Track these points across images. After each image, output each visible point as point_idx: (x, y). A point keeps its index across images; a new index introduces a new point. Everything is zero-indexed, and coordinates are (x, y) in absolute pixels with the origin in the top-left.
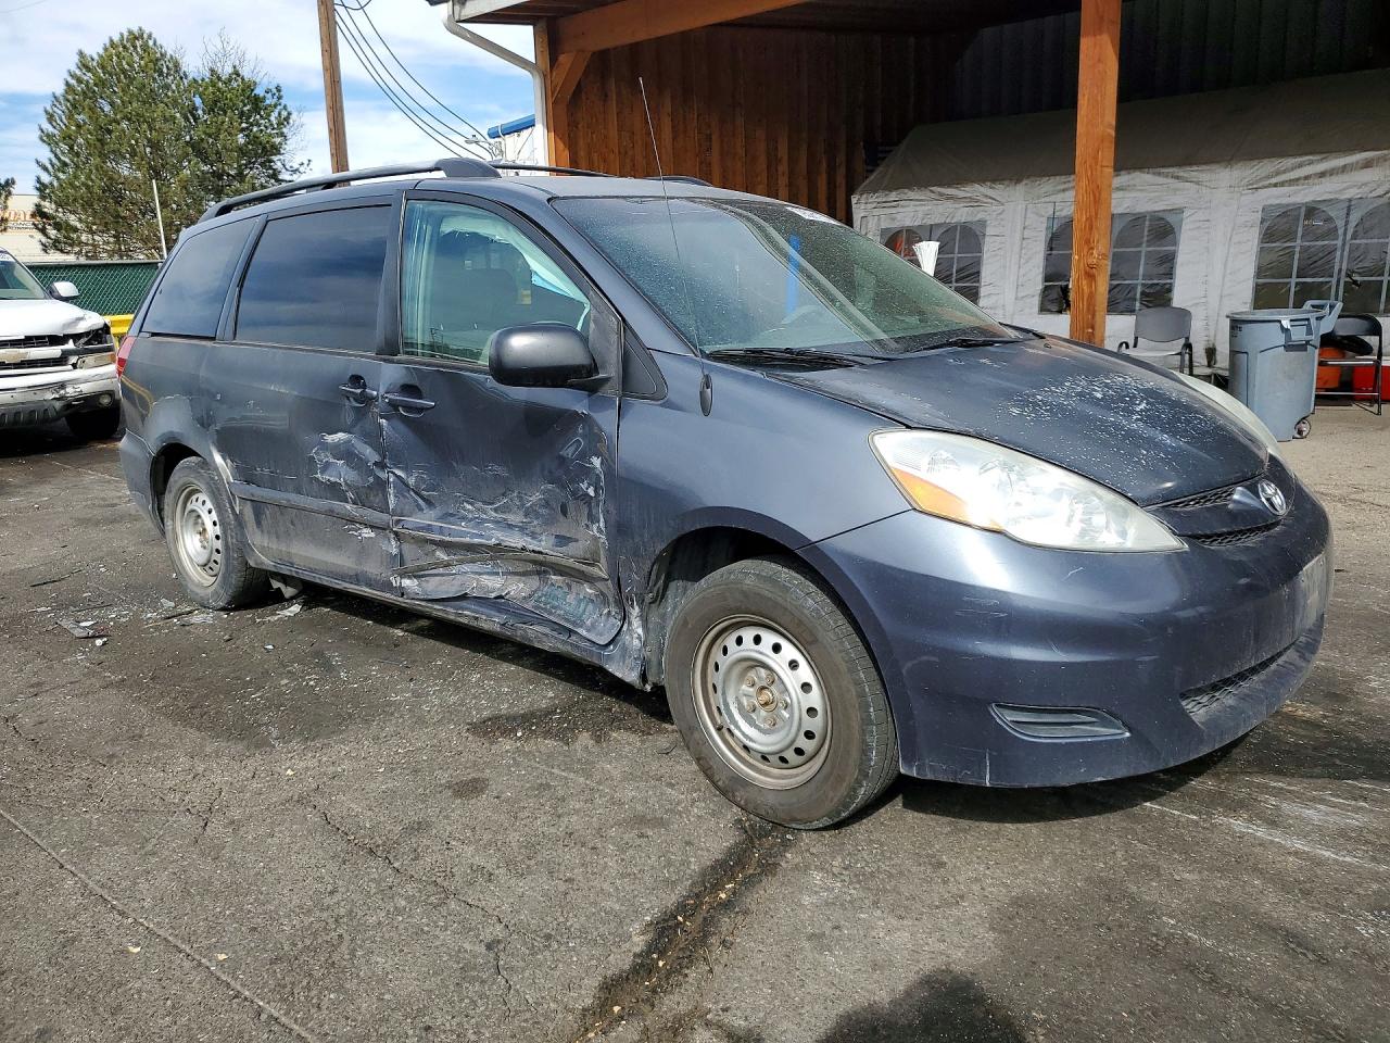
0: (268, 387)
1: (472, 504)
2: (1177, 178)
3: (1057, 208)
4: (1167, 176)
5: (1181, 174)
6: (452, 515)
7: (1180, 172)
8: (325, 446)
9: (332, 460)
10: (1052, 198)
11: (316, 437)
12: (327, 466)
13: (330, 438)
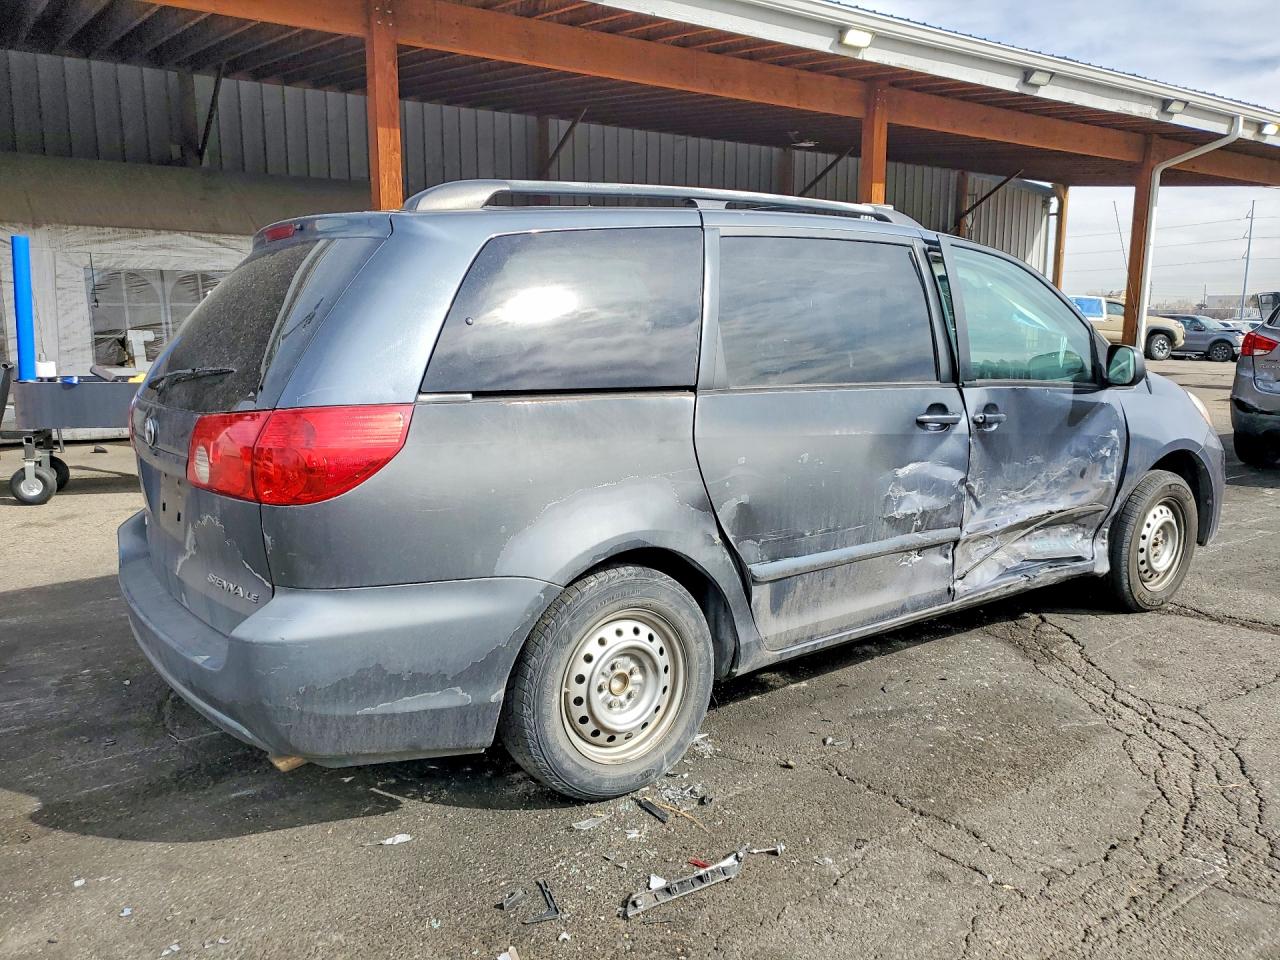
0: (832, 433)
1: (1006, 495)
2: (220, 243)
3: (94, 259)
4: (209, 241)
5: (221, 241)
6: (993, 509)
7: (222, 239)
8: (896, 480)
9: (904, 494)
10: (87, 249)
11: (888, 475)
12: (901, 500)
13: (902, 472)
